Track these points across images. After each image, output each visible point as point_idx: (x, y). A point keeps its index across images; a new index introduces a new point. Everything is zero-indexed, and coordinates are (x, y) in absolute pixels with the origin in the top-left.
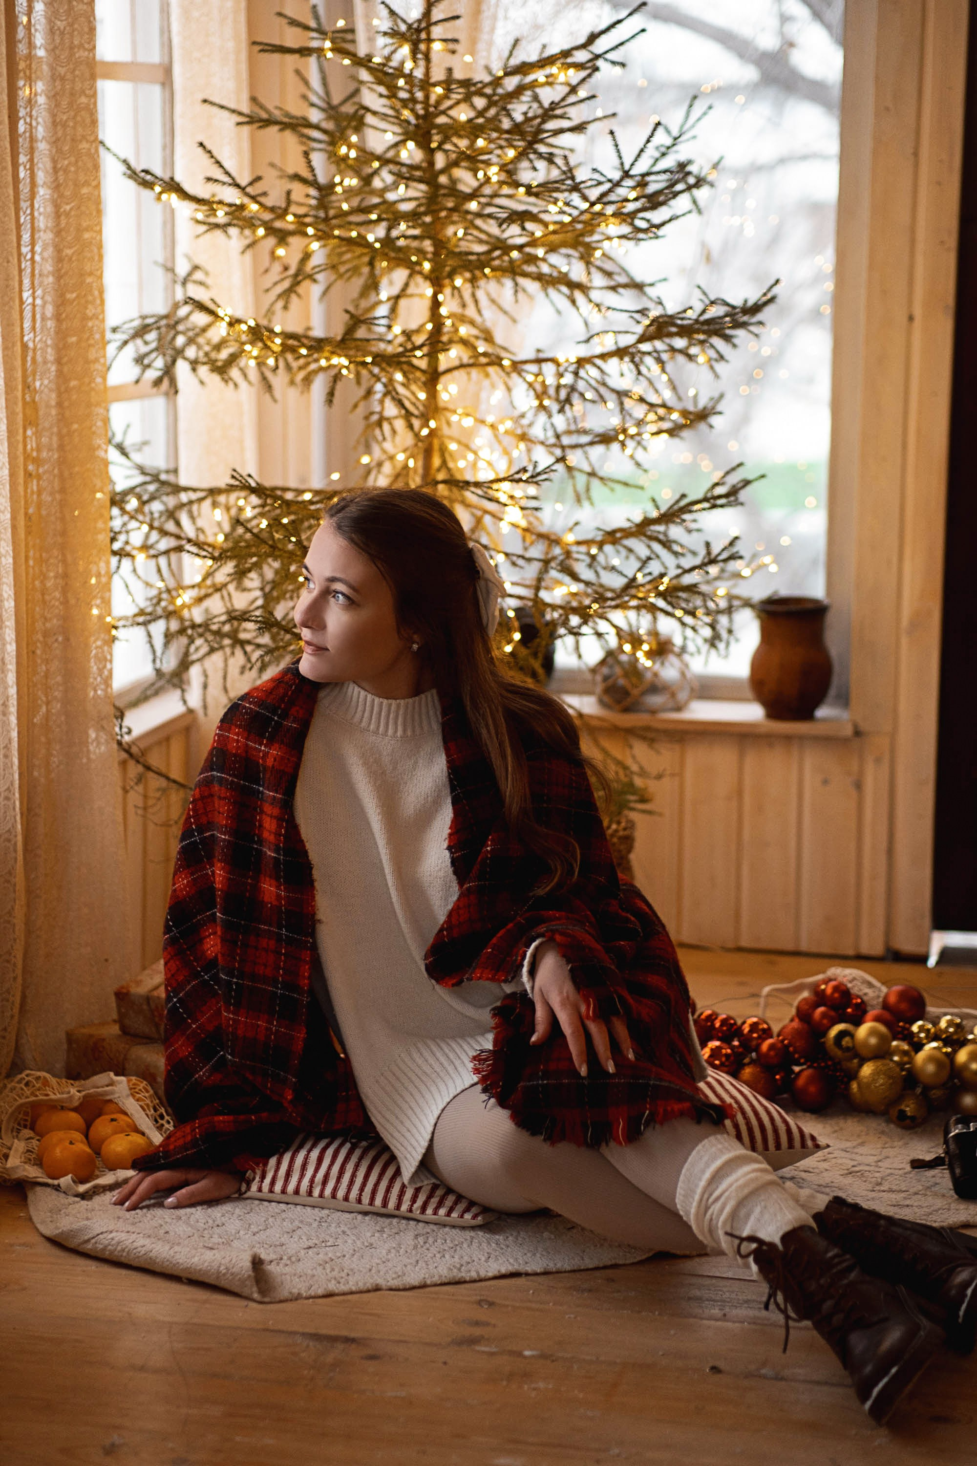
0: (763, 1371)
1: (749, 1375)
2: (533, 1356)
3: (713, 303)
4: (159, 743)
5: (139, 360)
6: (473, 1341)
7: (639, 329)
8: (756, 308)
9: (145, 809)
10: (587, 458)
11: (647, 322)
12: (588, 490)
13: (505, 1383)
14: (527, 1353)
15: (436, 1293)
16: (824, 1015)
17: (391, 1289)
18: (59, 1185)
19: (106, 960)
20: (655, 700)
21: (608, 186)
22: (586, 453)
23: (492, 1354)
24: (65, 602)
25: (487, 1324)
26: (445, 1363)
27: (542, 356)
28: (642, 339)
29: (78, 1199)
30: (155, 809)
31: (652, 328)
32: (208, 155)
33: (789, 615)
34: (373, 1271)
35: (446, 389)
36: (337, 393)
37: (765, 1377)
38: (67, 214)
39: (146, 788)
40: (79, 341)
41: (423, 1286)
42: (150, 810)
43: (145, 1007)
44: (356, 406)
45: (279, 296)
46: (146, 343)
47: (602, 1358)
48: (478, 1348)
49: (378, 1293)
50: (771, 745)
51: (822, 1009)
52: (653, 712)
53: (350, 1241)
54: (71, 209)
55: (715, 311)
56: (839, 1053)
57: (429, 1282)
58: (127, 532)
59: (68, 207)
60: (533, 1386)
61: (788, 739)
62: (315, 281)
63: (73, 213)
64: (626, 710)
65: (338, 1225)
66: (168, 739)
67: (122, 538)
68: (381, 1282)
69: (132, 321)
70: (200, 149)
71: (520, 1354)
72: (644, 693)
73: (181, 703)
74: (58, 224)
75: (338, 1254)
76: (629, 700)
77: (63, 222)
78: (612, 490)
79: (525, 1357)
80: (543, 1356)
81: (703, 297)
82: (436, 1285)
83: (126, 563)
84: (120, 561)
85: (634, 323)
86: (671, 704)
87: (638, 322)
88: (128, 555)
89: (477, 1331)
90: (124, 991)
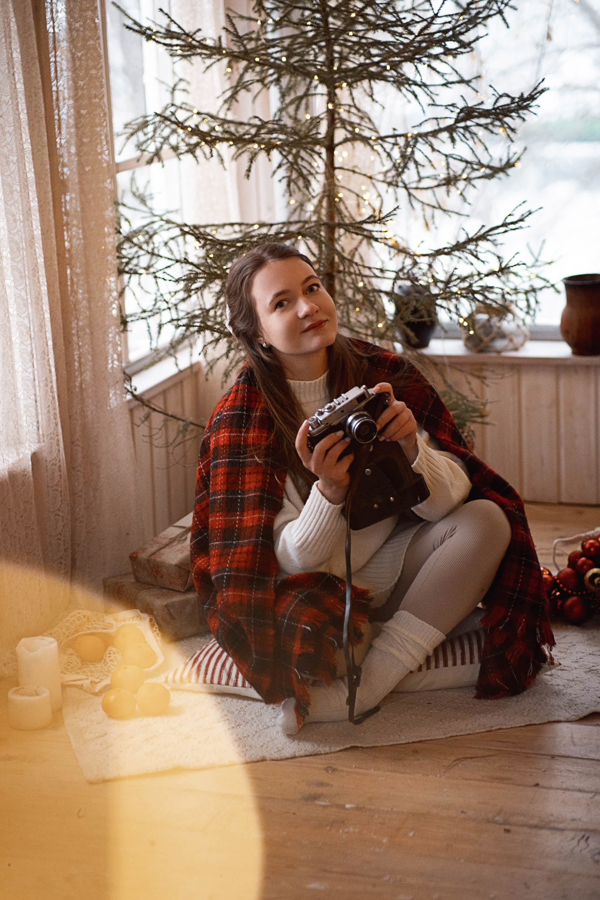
0: (497, 818)
1: (488, 821)
2: (351, 808)
3: (501, 96)
4: (175, 385)
5: (139, 146)
6: (314, 797)
7: (454, 115)
8: (532, 98)
9: (151, 436)
10: (435, 196)
11: (458, 111)
12: (433, 217)
13: (328, 828)
14: (348, 806)
15: (300, 762)
16: (584, 563)
17: (273, 760)
18: (82, 685)
19: (128, 534)
20: (500, 344)
21: (425, 23)
22: (434, 192)
23: (325, 807)
24: (90, 309)
25: (328, 785)
26: (294, 814)
27: (397, 133)
28: (457, 121)
29: (92, 696)
30: (157, 436)
31: (461, 115)
32: (166, 16)
33: (583, 287)
34: (264, 747)
35: (340, 154)
36: (253, 170)
37: (496, 822)
38: (80, 59)
39: (150, 423)
40: (91, 141)
41: (294, 757)
42: (154, 437)
43: (147, 566)
44: (274, 172)
45: (226, 101)
46: (145, 134)
47: (395, 809)
48: (317, 802)
49: (264, 762)
50: (576, 371)
51: (583, 559)
52: (499, 352)
53: (255, 725)
54: (82, 55)
55: (505, 101)
56: (593, 588)
57: (297, 755)
58: (138, 257)
59: (79, 54)
60: (346, 830)
61: (587, 367)
62: (248, 90)
63: (83, 58)
64: (481, 351)
65: (250, 714)
66: (181, 382)
67: (134, 261)
68: (267, 755)
69: (137, 119)
70: (161, 13)
71: (343, 807)
72: (493, 339)
73: (175, 366)
74: (74, 65)
75: (245, 735)
76: (482, 345)
77: (78, 63)
78: (450, 216)
79: (346, 809)
80: (358, 808)
81: (495, 93)
82: (302, 756)
83: (135, 278)
84: (130, 278)
85: (449, 112)
86: (511, 346)
87: (452, 111)
88: (136, 273)
89: (320, 790)
90: (135, 555)
